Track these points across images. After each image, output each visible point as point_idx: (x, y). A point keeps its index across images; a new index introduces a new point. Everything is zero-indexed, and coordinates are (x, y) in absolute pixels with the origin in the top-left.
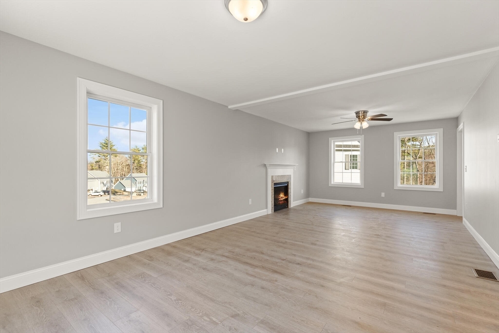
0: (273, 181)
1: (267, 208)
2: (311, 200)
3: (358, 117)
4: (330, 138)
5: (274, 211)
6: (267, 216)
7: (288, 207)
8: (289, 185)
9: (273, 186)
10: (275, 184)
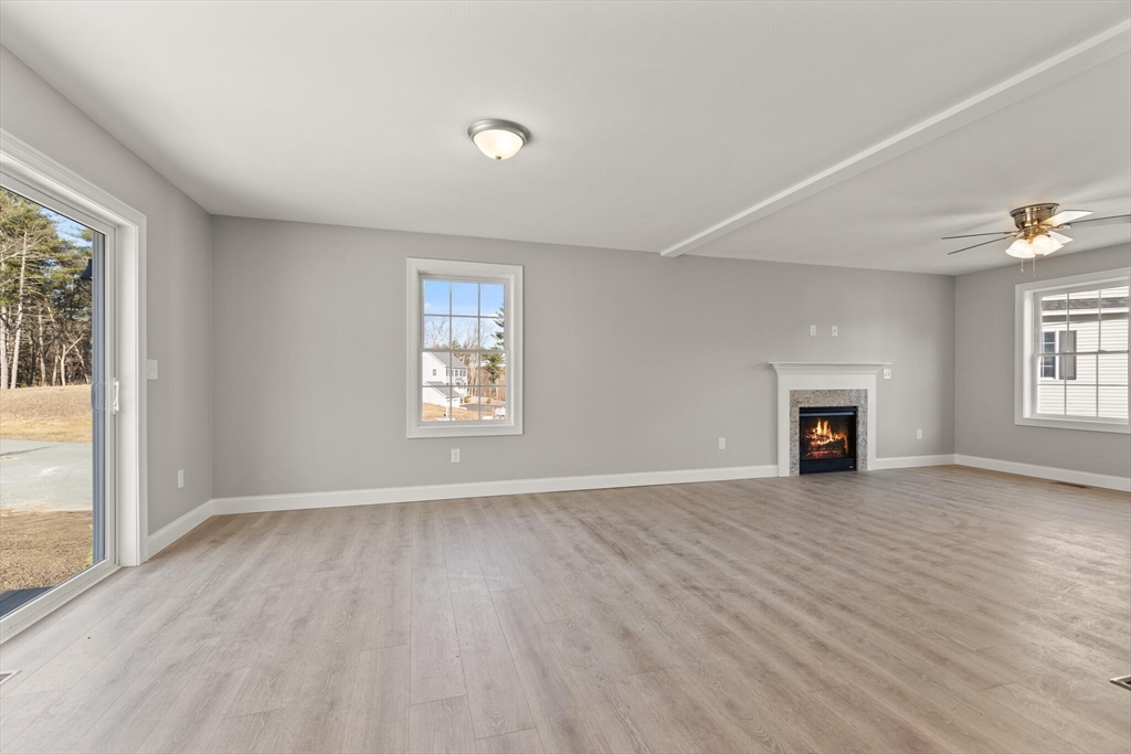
0: (794, 402)
1: (777, 463)
2: (959, 459)
3: (1021, 225)
4: (1017, 287)
5: (801, 473)
6: (776, 481)
7: (855, 468)
8: (860, 414)
9: (797, 415)
10: (802, 410)
